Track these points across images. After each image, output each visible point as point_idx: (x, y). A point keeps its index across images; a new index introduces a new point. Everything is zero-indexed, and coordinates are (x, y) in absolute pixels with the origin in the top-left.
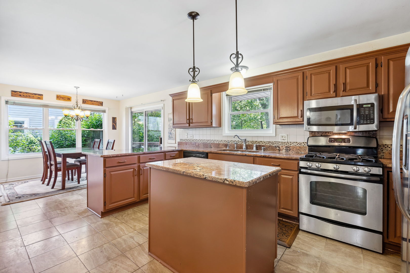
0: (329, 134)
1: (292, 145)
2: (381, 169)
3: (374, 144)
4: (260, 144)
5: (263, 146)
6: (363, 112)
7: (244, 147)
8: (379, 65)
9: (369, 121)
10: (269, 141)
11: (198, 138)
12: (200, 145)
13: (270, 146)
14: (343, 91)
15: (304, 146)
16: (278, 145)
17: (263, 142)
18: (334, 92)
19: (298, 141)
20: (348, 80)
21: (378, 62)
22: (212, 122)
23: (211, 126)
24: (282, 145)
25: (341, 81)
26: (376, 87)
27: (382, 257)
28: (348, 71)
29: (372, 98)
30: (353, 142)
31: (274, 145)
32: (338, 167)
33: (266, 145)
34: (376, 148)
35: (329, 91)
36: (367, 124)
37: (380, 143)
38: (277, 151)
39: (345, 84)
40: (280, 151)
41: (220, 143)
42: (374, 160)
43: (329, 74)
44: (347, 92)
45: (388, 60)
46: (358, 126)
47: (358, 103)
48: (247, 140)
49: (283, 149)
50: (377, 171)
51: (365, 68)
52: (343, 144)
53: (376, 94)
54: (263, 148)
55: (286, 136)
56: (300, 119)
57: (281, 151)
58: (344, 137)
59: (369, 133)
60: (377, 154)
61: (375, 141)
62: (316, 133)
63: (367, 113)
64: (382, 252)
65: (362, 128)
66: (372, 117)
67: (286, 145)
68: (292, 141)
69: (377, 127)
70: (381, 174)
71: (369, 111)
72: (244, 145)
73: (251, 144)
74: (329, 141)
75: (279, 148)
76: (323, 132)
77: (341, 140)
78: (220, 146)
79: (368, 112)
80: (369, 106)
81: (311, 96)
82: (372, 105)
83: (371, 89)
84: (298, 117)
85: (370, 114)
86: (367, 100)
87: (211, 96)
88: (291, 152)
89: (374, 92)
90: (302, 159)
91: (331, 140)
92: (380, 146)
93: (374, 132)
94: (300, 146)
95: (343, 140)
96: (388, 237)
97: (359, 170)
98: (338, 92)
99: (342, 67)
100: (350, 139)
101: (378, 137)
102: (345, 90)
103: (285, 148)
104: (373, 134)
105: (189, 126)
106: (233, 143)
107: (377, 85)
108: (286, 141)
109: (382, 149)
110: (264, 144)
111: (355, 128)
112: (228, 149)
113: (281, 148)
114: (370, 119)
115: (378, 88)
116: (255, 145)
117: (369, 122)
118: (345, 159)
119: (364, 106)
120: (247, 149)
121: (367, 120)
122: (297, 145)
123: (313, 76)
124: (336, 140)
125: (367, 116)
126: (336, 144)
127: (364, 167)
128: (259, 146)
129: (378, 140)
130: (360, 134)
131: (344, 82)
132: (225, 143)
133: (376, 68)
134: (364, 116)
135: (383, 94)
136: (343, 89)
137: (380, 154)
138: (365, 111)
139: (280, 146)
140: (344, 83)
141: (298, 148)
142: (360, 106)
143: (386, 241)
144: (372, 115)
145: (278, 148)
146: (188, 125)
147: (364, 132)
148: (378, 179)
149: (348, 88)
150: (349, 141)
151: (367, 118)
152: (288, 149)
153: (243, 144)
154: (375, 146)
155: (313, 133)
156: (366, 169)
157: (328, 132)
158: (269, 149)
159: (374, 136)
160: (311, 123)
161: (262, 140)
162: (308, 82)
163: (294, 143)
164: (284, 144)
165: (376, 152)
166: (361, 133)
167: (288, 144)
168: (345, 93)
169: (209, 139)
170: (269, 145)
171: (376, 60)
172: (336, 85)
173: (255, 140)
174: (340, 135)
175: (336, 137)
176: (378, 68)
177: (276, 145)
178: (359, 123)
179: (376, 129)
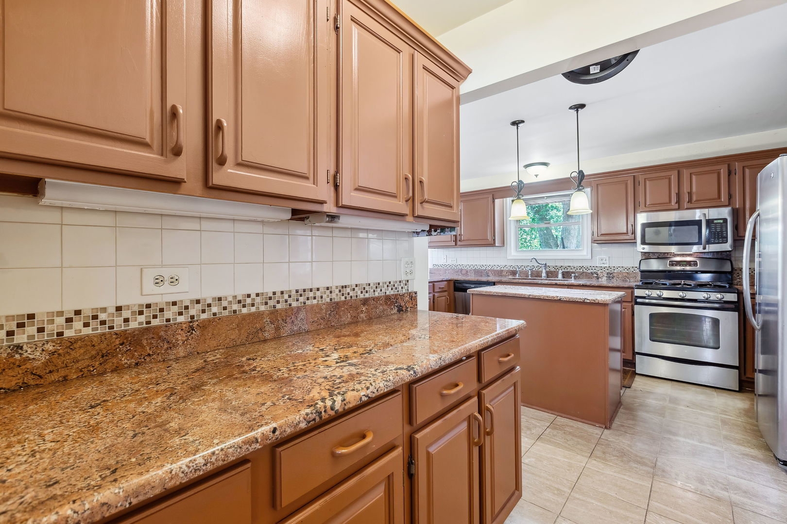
0: (669, 256)
1: (615, 271)
2: (736, 294)
3: (728, 268)
4: (567, 270)
5: (573, 273)
6: (713, 229)
7: (544, 275)
8: (733, 173)
9: (721, 239)
10: (581, 265)
11: (465, 263)
12: (469, 273)
13: (583, 273)
14: (688, 202)
15: (634, 271)
16: (595, 271)
17: (573, 268)
18: (676, 203)
19: (625, 266)
20: (694, 190)
21: (731, 169)
22: (494, 240)
23: (493, 245)
24: (601, 271)
25: (685, 189)
26: (729, 199)
27: (739, 395)
28: (694, 177)
29: (725, 213)
30: (702, 266)
31: (589, 271)
32: (684, 295)
33: (577, 271)
34: (731, 273)
35: (670, 201)
36: (719, 243)
37: (735, 266)
38: (594, 279)
39: (690, 194)
40: (598, 279)
41: (502, 269)
42: (727, 286)
43: (670, 180)
44: (693, 204)
45: (743, 167)
46: (707, 246)
47: (707, 218)
48: (547, 265)
49: (604, 276)
50: (732, 297)
51: (715, 175)
52: (688, 268)
53: (729, 208)
54: (573, 275)
55: (607, 259)
56: (630, 236)
57: (600, 279)
58: (688, 259)
59: (721, 254)
60: (732, 280)
61: (729, 263)
62: (651, 254)
63: (719, 230)
64: (738, 390)
65: (713, 248)
66: (725, 235)
67: (608, 271)
68: (616, 265)
69: (731, 246)
70: (736, 300)
71: (722, 227)
72: (544, 271)
73: (553, 270)
74: (669, 264)
75: (598, 275)
76: (660, 253)
77: (685, 263)
78: (504, 273)
79: (719, 228)
80: (721, 221)
81: (645, 207)
82: (725, 220)
83: (723, 200)
84: (627, 233)
85: (722, 232)
86: (719, 214)
87: (494, 202)
88: (615, 280)
89: (727, 204)
90: (639, 287)
91: (673, 264)
92: (736, 270)
93: (728, 253)
94: (627, 271)
95: (689, 263)
96: (745, 374)
97: (710, 298)
98: (681, 203)
99: (686, 173)
100: (697, 262)
101: (733, 259)
102: (690, 201)
103: (606, 275)
104: (727, 256)
105: (456, 245)
106: (524, 269)
107: (730, 197)
108: (607, 266)
109: (738, 273)
110: (574, 270)
111: (704, 248)
112: (517, 277)
113: (600, 275)
114: (723, 237)
115: (731, 199)
116: (560, 272)
117: (721, 241)
118: (693, 285)
119: (715, 221)
120: (547, 277)
121: (718, 239)
122: (624, 271)
123: (648, 182)
124: (679, 263)
125: (718, 233)
126: (678, 268)
127: (716, 293)
128: (567, 272)
129: (734, 263)
130: (710, 256)
131: (689, 191)
132: (512, 269)
133: (729, 175)
134: (715, 234)
135: (737, 207)
136: (687, 200)
137: (735, 280)
138: (716, 228)
139: (599, 272)
140: (688, 193)
141: (624, 275)
142: (709, 222)
143: (743, 378)
144: (724, 232)
145: (595, 275)
146: (454, 243)
147: (715, 253)
148: (732, 306)
149: (694, 198)
150: (695, 264)
151: (718, 236)
152: (611, 276)
153: (540, 270)
154: (729, 269)
155: (647, 255)
156: (719, 296)
157: (668, 253)
158: (581, 276)
159: (728, 258)
160: (646, 242)
161: (571, 265)
162: (641, 189)
163: (619, 268)
164: (604, 270)
165: (730, 277)
166: (712, 253)
167: (611, 270)
168: (690, 205)
169: (484, 264)
170: (581, 271)
171: (729, 166)
172: (678, 195)
173: (559, 264)
174: (683, 257)
175: (678, 259)
176: (731, 176)
177: (592, 271)
178: (708, 242)
179: (730, 249)
